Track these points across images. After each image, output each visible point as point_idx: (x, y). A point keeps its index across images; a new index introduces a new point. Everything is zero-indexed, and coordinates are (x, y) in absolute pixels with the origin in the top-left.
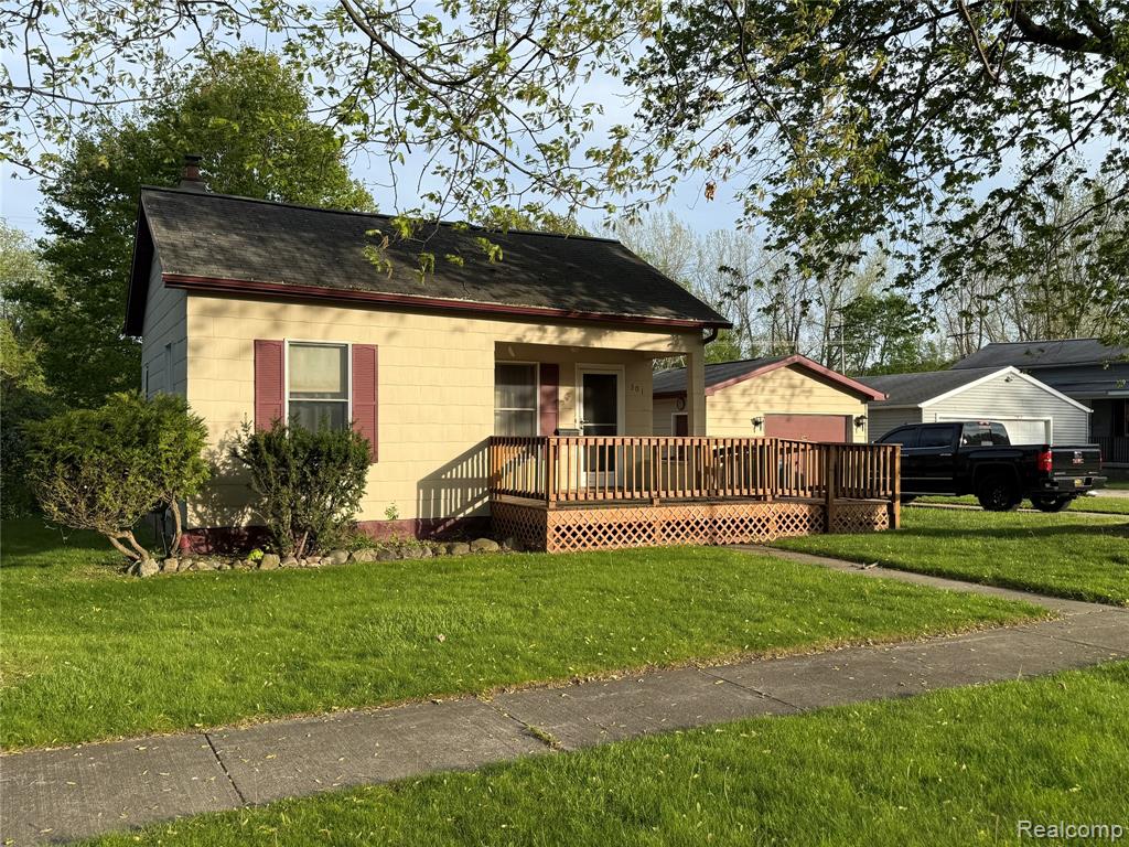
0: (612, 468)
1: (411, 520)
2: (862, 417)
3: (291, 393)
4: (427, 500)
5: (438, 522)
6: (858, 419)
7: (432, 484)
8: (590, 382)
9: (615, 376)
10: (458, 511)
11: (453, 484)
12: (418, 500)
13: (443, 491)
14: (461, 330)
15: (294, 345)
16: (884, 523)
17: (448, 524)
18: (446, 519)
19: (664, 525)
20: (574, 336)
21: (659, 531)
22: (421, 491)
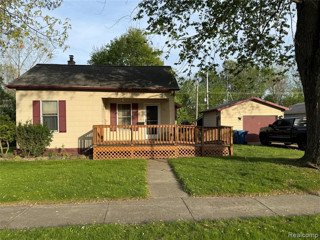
1: (77, 148)
2: (282, 116)
3: (43, 114)
4: (81, 143)
5: (85, 149)
6: (280, 117)
7: (83, 138)
8: (148, 108)
9: (157, 106)
10: (91, 146)
11: (89, 138)
12: (78, 143)
13: (86, 140)
14: (92, 95)
15: (43, 101)
16: (227, 153)
17: (88, 150)
18: (87, 148)
19: (134, 152)
20: (128, 95)
22: (79, 140)
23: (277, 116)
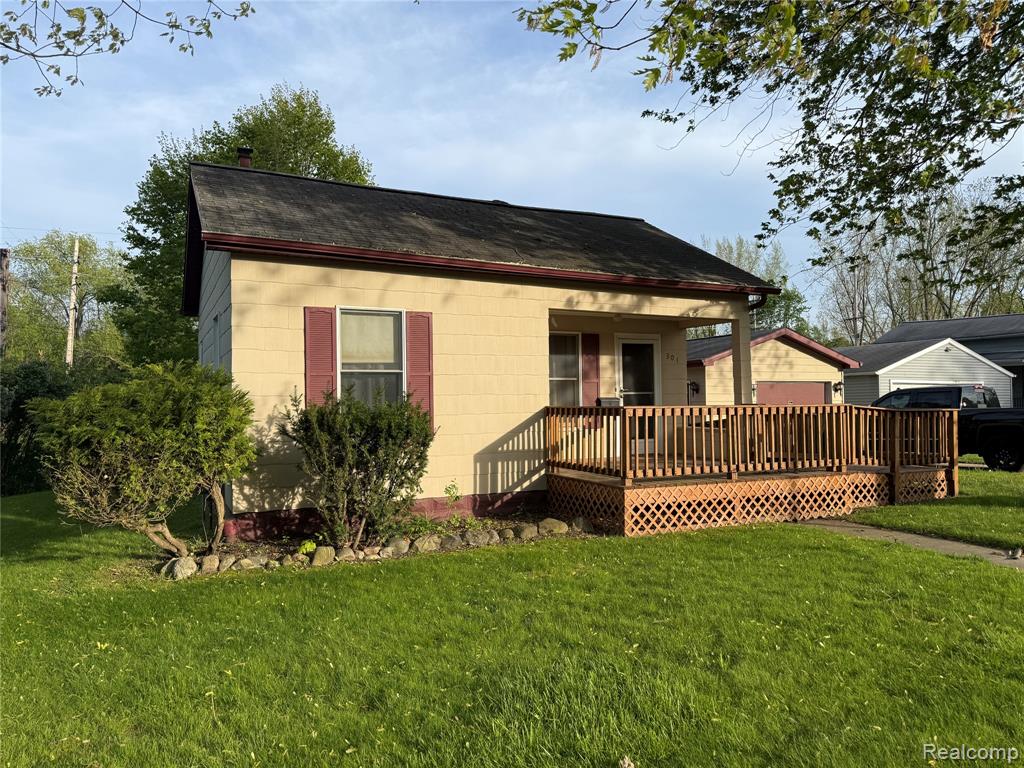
0: (652, 435)
1: (468, 496)
2: (840, 383)
3: (343, 364)
4: (483, 475)
5: (495, 497)
6: (836, 385)
7: (489, 457)
8: (629, 351)
9: (651, 346)
10: (515, 485)
11: (509, 456)
12: (475, 475)
13: (500, 464)
14: (516, 293)
15: (345, 312)
16: (942, 490)
17: (505, 499)
18: (504, 494)
19: (744, 502)
21: (739, 508)
22: (478, 465)
23: (830, 383)
